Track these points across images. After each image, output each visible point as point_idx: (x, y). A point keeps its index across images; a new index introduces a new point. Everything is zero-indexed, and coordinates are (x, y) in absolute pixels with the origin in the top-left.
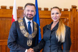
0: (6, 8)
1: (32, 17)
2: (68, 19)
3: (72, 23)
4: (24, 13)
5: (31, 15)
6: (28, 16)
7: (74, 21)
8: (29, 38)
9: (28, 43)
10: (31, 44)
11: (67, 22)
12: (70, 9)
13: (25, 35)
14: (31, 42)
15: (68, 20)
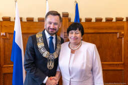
0: (33, 21)
1: (55, 32)
6: (50, 30)
9: (48, 66)
10: (52, 66)
11: (122, 38)
13: (44, 55)
14: (53, 64)
15: (123, 35)
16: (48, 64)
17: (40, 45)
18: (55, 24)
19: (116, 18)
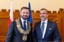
0: (6, 11)
2: (56, 19)
3: (60, 23)
4: (21, 15)
5: (26, 16)
6: (24, 17)
7: (62, 21)
8: (24, 34)
10: (26, 39)
12: (58, 11)
13: (21, 32)
16: (23, 37)
17: (18, 26)
18: (27, 13)
19: (53, 11)
